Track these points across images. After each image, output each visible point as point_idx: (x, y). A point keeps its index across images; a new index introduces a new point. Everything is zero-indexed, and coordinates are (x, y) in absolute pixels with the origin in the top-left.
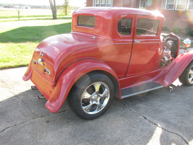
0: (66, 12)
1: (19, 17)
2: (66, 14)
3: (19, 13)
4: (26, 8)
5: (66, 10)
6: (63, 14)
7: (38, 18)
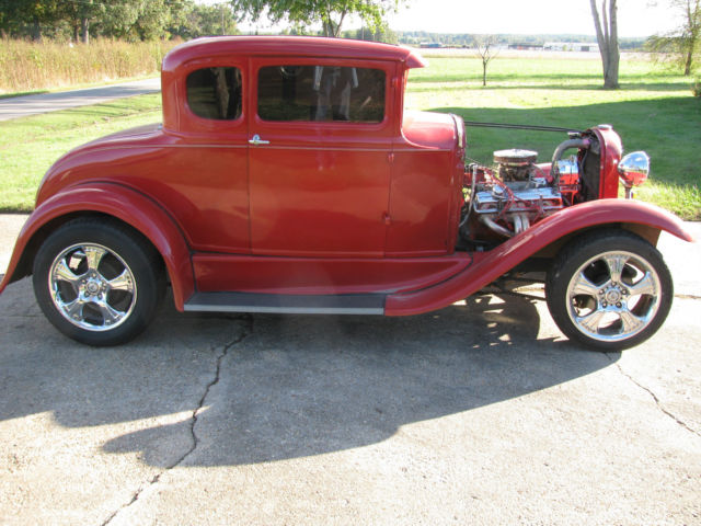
0: (689, 63)
1: (484, 78)
2: (688, 73)
3: (485, 64)
4: (585, 49)
5: (690, 55)
6: (675, 70)
7: (559, 82)
